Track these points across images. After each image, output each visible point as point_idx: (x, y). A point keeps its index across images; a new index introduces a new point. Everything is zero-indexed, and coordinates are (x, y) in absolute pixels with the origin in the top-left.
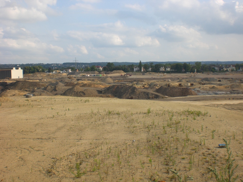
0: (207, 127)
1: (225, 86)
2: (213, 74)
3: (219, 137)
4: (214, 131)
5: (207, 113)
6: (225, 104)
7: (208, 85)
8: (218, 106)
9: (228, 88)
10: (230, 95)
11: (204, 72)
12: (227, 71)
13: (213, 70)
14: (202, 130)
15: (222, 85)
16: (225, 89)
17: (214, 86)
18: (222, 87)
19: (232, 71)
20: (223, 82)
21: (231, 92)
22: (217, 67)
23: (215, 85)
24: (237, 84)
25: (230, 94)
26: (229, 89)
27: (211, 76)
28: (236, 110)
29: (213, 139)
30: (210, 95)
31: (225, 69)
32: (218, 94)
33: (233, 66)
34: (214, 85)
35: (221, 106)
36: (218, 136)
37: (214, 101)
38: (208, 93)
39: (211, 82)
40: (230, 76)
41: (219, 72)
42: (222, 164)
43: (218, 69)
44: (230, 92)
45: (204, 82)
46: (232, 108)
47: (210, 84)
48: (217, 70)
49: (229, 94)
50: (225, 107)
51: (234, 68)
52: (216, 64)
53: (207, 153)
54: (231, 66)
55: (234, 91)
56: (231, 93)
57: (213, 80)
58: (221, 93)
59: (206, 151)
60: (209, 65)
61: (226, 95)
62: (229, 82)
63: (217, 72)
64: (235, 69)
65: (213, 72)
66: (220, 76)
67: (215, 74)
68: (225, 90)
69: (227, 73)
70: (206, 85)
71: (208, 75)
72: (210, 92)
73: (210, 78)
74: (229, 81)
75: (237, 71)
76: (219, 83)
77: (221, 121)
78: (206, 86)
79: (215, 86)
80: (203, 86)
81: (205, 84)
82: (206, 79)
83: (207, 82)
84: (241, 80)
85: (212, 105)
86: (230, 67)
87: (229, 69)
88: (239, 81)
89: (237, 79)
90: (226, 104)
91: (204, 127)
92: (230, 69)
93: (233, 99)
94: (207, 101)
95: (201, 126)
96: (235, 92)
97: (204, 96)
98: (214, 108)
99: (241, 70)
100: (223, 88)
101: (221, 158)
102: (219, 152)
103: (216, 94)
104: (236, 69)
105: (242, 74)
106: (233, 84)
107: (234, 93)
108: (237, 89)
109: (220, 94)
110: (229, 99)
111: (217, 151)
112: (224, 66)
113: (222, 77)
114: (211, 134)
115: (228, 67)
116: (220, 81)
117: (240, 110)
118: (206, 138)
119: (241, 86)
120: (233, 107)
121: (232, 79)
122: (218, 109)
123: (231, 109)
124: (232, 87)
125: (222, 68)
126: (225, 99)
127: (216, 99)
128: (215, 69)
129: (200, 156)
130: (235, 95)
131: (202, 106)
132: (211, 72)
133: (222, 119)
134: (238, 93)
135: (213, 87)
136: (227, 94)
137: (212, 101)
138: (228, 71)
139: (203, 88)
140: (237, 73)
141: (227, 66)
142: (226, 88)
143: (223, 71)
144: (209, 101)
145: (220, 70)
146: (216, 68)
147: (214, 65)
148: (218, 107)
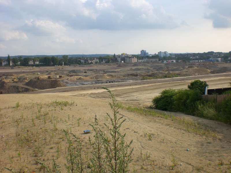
0: (73, 116)
1: (91, 77)
2: (79, 66)
3: (85, 124)
4: (80, 119)
5: (73, 103)
6: (91, 93)
7: (75, 77)
8: (85, 95)
9: (93, 78)
10: (95, 85)
11: (71, 65)
12: (92, 63)
13: (79, 62)
14: (69, 119)
15: (87, 76)
16: (91, 80)
17: (80, 78)
18: (88, 78)
19: (96, 63)
20: (89, 73)
21: (96, 82)
22: (83, 60)
23: (81, 76)
24: (101, 75)
25: (95, 84)
26: (94, 79)
27: (78, 68)
28: (100, 98)
29: (79, 126)
30: (78, 85)
31: (90, 62)
32: (85, 84)
33: (97, 58)
34: (81, 77)
35: (87, 95)
36: (84, 123)
37: (81, 91)
38: (75, 84)
39: (78, 74)
40: (95, 67)
41: (85, 64)
42: (87, 148)
44: (95, 82)
45: (72, 74)
47: (77, 76)
48: (83, 63)
49: (94, 84)
50: (91, 95)
51: (98, 60)
52: (82, 57)
53: (74, 140)
54: (95, 58)
55: (98, 81)
56: (96, 83)
57: (80, 71)
58: (87, 83)
59: (73, 139)
60: (75, 58)
61: (92, 85)
62: (93, 73)
63: (82, 64)
64: (99, 62)
65: (80, 64)
66: (86, 68)
67: (81, 66)
68: (91, 81)
69: (92, 65)
70: (73, 77)
71: (75, 68)
72: (78, 83)
73: (77, 70)
74: (94, 72)
75: (100, 63)
76: (85, 74)
77: (86, 109)
78: (73, 78)
79: (82, 77)
80: (71, 78)
81: (72, 76)
82: (74, 71)
83: (74, 74)
84: (104, 71)
85: (79, 95)
86: (94, 60)
88: (103, 72)
89: (100, 70)
90: (92, 93)
91: (71, 116)
92: (94, 61)
93: (98, 88)
94: (75, 92)
95: (68, 115)
96: (99, 82)
97: (72, 87)
98: (80, 97)
99: (104, 62)
100: (89, 78)
101: (86, 143)
102: (84, 138)
103: (83, 84)
104: (100, 61)
105: (104, 65)
106: (98, 75)
107: (99, 83)
108: (101, 79)
109: (86, 84)
110: (95, 88)
111: (83, 137)
112: (89, 59)
113: (87, 69)
114: (77, 122)
116: (85, 72)
117: (104, 97)
118: (73, 126)
119: (104, 77)
120: (98, 96)
121: (96, 70)
122: (84, 98)
123: (96, 97)
124: (96, 77)
125: (87, 61)
126: (91, 88)
127: (82, 89)
128: (81, 62)
129: (67, 144)
130: (100, 85)
131: (70, 96)
132: (78, 65)
133: (87, 108)
134: (102, 83)
135: (80, 79)
136: (93, 84)
137: (79, 91)
138: (93, 63)
139: (71, 80)
140: (100, 65)
141: (91, 58)
142: (91, 78)
143: (88, 64)
144: (77, 91)
145: (85, 62)
147: (80, 58)
148: (85, 96)
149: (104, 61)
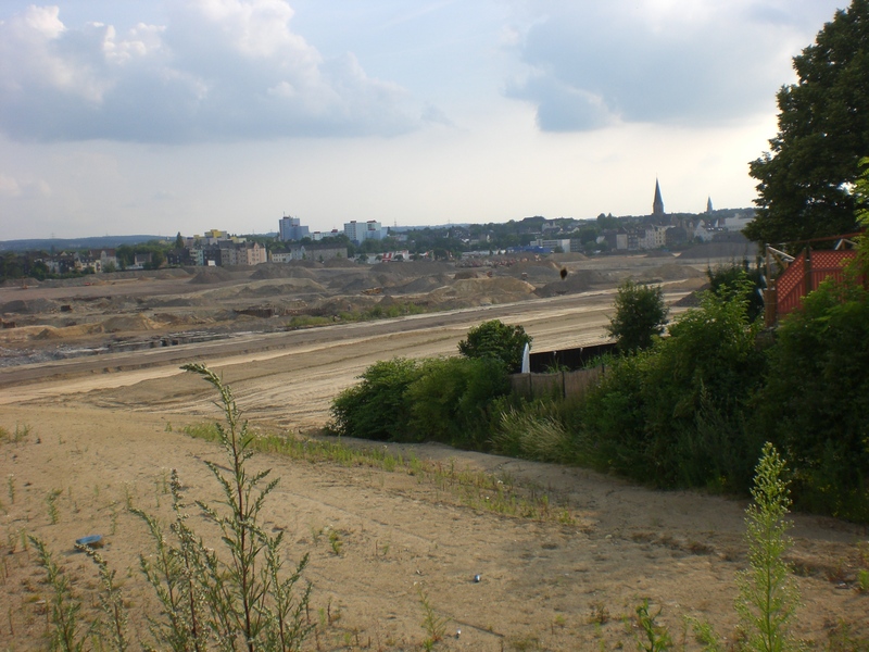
0: (29, 484)
1: (88, 324)
2: (41, 286)
3: (78, 511)
4: (58, 494)
5: (26, 433)
6: (92, 388)
7: (25, 328)
8: (67, 399)
9: (99, 330)
10: (106, 358)
11: (7, 282)
12: (89, 271)
13: (39, 271)
14: (12, 496)
15: (74, 324)
16: (89, 337)
17: (46, 331)
18: (75, 332)
19: (108, 269)
20: (80, 311)
21: (109, 346)
22: (53, 259)
23: (49, 324)
24: (129, 315)
25: (107, 352)
26: (103, 334)
27: (33, 292)
28: (131, 406)
29: (54, 523)
30: (38, 361)
31: (83, 267)
32: (64, 357)
33: (111, 252)
34: (47, 327)
35: (79, 397)
36: (73, 508)
37: (52, 383)
38: (27, 358)
39: (37, 316)
40: (103, 288)
41: (62, 278)
42: (94, 607)
43: (57, 268)
44: (104, 345)
45: (11, 316)
46: (118, 403)
47: (32, 323)
48: (54, 271)
49: (102, 352)
50: (94, 399)
51: (114, 260)
52: (49, 249)
53: (39, 578)
54: (103, 253)
55: (119, 340)
56: (111, 348)
57: (43, 306)
58: (74, 351)
59: (36, 574)
60: (23, 255)
61: (94, 359)
62: (98, 311)
63: (53, 278)
64: (117, 265)
65: (41, 278)
66: (67, 291)
67: (47, 286)
68: (89, 341)
69: (91, 278)
70: (16, 329)
71: (22, 291)
72: (36, 353)
73: (31, 302)
74: (99, 306)
75: (123, 270)
76: (63, 316)
77: (79, 452)
78: (18, 333)
79: (52, 328)
80: (8, 334)
81: (12, 325)
82: (18, 307)
83: (20, 316)
84: (140, 302)
85: (46, 400)
86: (99, 258)
87: (95, 266)
88: (134, 306)
89: (125, 298)
90: (95, 390)
91: (19, 485)
92: (98, 265)
93: (120, 368)
94: (28, 387)
95: (6, 481)
96: (122, 344)
97: (15, 368)
98: (51, 409)
99: (138, 265)
100: (80, 332)
101: (90, 587)
102: (80, 567)
103: (58, 357)
104: (121, 264)
105: (141, 279)
106: (116, 318)
107: (122, 349)
108: (128, 333)
109: (72, 356)
110: (106, 371)
111: (74, 566)
112: (76, 256)
113: (73, 294)
114: (47, 505)
115: (94, 260)
116: (66, 309)
117: (145, 403)
118: (32, 525)
119: (142, 323)
120: (120, 399)
121: (109, 298)
122: (69, 410)
123: (113, 405)
124: (111, 327)
125: (72, 264)
126: (90, 371)
127: (58, 375)
128: (45, 268)
129: (14, 597)
130: (126, 355)
131: (8, 407)
132: (34, 280)
133: (82, 447)
134: (135, 347)
135: (45, 335)
136: (97, 353)
137: (45, 384)
138: (93, 273)
139: (7, 341)
140: (123, 277)
141: (87, 253)
142: (90, 332)
143: (77, 274)
144: (34, 386)
145: (64, 270)
146: (50, 264)
147: (41, 254)
148: (69, 404)
149: (137, 263)
